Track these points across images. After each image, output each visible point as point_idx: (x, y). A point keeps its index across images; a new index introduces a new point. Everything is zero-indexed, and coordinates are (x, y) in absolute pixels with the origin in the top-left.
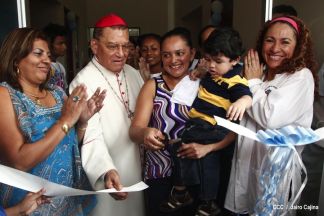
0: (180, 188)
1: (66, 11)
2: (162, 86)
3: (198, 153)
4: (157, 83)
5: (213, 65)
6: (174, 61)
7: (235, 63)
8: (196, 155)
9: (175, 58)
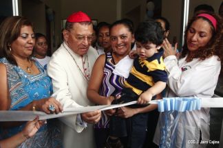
0: (113, 138)
1: (47, 8)
2: (110, 60)
3: (125, 114)
4: (107, 58)
5: (143, 50)
6: (119, 43)
7: (159, 48)
8: (124, 116)
9: (120, 41)
